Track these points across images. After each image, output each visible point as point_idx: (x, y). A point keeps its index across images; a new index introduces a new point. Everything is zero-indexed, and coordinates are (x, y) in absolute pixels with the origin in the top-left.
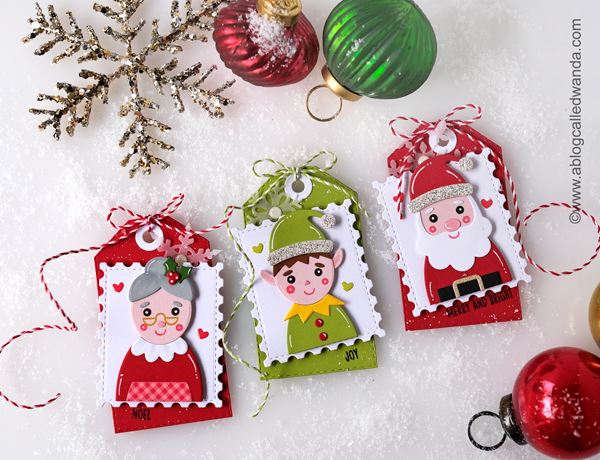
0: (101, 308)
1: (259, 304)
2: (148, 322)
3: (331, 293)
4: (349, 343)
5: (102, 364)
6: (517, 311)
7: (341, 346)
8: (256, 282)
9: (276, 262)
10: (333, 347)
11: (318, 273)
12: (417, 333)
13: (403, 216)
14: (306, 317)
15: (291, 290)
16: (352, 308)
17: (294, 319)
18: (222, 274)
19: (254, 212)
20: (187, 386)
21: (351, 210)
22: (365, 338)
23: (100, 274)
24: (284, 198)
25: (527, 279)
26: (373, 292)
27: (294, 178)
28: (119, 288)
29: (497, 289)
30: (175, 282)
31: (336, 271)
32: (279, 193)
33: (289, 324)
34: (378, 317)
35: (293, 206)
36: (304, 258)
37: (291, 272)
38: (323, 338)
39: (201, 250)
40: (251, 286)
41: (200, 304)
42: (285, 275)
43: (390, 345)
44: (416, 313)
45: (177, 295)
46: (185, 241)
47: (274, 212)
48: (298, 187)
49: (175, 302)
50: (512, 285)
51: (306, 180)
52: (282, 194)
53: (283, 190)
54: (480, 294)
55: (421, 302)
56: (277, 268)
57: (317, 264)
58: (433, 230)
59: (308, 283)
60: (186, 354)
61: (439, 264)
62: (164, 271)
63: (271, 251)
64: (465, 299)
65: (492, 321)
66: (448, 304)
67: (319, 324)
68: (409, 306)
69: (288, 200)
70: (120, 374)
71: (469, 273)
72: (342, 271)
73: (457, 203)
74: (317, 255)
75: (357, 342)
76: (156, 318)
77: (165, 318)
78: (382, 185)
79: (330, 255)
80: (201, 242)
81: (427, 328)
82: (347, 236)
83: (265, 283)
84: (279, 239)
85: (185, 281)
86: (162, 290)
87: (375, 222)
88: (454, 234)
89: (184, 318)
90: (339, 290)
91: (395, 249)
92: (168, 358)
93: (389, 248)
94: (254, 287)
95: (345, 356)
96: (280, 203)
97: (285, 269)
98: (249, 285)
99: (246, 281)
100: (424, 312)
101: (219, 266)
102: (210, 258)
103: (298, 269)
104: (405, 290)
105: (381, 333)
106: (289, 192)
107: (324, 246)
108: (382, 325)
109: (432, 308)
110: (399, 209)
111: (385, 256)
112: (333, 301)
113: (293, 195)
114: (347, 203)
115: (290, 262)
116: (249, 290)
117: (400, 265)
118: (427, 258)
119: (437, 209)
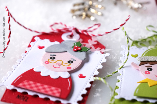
0: (26, 52)
5: (12, 71)
8: (125, 67)
14: (152, 84)
15: (147, 73)
17: (144, 84)
20: (60, 90)
23: (33, 40)
28: (41, 48)
30: (77, 51)
37: (151, 67)
39: (99, 48)
40: (122, 67)
49: (72, 59)
56: (143, 63)
60: (67, 79)
62: (73, 45)
70: (21, 75)
76: (56, 62)
77: (62, 62)
84: (149, 53)
86: (68, 52)
89: (74, 66)
97: (148, 65)
101: (107, 55)
102: (103, 52)
115: (152, 63)
116: (120, 69)
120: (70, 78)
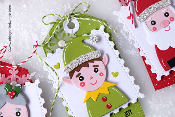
1: (66, 98)
3: (106, 80)
4: (125, 106)
7: (120, 109)
8: (61, 86)
9: (70, 70)
10: (116, 111)
11: (96, 71)
12: (162, 91)
13: (136, 26)
14: (96, 98)
15: (83, 85)
16: (121, 86)
17: (89, 101)
18: (40, 86)
19: (49, 46)
21: (105, 31)
22: (134, 101)
24: (65, 34)
26: (130, 74)
27: (68, 21)
30: (14, 97)
31: (106, 67)
32: (61, 32)
33: (87, 104)
34: (138, 87)
35: (71, 37)
36: (86, 64)
37: (80, 74)
38: (109, 107)
39: (24, 76)
40: (59, 89)
41: (31, 106)
42: (77, 76)
43: (149, 102)
44: (159, 78)
45: (16, 104)
46: (14, 73)
47: (61, 43)
48: (71, 26)
49: (16, 109)
51: (75, 21)
52: (63, 32)
53: (63, 30)
55: (160, 71)
56: (71, 74)
57: (94, 66)
58: (155, 29)
59: (92, 78)
61: (164, 47)
62: (5, 92)
63: (65, 65)
67: (105, 99)
68: (153, 76)
69: (67, 35)
72: (110, 67)
73: (164, 11)
74: (92, 61)
75: (129, 104)
78: (119, 12)
79: (100, 59)
80: (22, 71)
81: (167, 86)
82: (107, 46)
83: (66, 84)
84: (68, 57)
85: (20, 95)
86: (7, 103)
87: (121, 35)
88: (167, 28)
89: (24, 116)
90: (111, 78)
91: (136, 46)
93: (133, 47)
94: (61, 89)
95: (124, 115)
96: (63, 37)
97: (76, 73)
98: (57, 88)
99: (55, 86)
100: (163, 77)
101: (37, 82)
102: (30, 79)
103: (83, 71)
104: (149, 67)
105: (142, 96)
106: (67, 30)
107: (95, 55)
108: (141, 91)
109: (167, 73)
110: (133, 23)
111: (132, 53)
112: (109, 85)
113: (70, 31)
114: (102, 28)
115: (78, 68)
116: (58, 91)
117: (142, 54)
118: (156, 46)
119: (154, 17)
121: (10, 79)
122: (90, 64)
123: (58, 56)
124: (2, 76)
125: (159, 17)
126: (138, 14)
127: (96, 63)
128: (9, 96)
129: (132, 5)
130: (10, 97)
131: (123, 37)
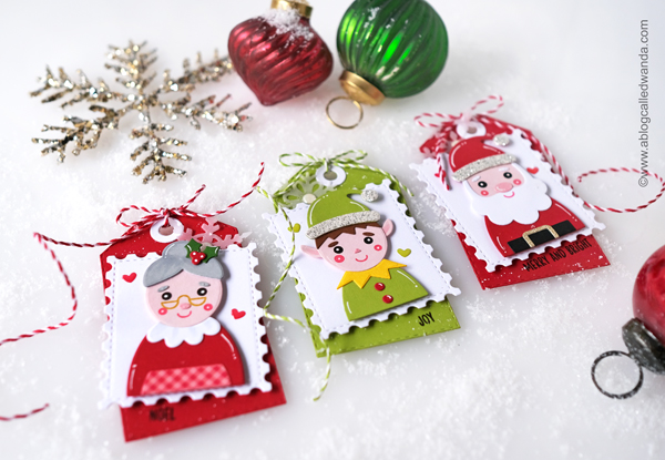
0: (108, 300)
1: (302, 278)
2: (167, 305)
4: (420, 305)
5: (107, 359)
6: (601, 257)
7: (411, 310)
8: (296, 259)
9: (318, 235)
10: (402, 311)
11: (368, 240)
12: (497, 291)
13: (449, 187)
14: (363, 282)
15: (340, 260)
16: (415, 271)
17: (348, 286)
18: (254, 254)
19: (284, 199)
20: (223, 369)
21: (392, 187)
22: (438, 298)
23: (106, 267)
24: (317, 186)
25: (601, 227)
26: (434, 255)
27: (325, 168)
28: (130, 278)
29: (572, 238)
30: (200, 262)
31: (389, 238)
32: (311, 182)
33: (344, 291)
34: (448, 277)
36: (350, 229)
37: (337, 243)
38: (387, 300)
39: (228, 236)
40: (292, 263)
41: (231, 284)
42: (330, 246)
43: (468, 307)
44: (490, 268)
45: (203, 275)
46: (209, 231)
47: (308, 198)
48: (330, 176)
49: (200, 283)
50: (586, 233)
51: (338, 170)
52: (313, 183)
53: (314, 179)
54: (556, 245)
55: (493, 257)
56: (320, 241)
57: (365, 234)
58: (485, 194)
59: (358, 251)
60: (219, 334)
61: (501, 220)
62: (186, 253)
63: (310, 226)
64: (540, 251)
65: (577, 269)
66: (523, 257)
67: (380, 287)
68: (479, 266)
69: (321, 187)
70: (134, 362)
71: (537, 224)
72: (394, 239)
73: (503, 169)
74: (363, 225)
75: (430, 303)
76: (178, 301)
77: (190, 300)
78: (419, 166)
80: (226, 230)
81: (506, 284)
82: (393, 209)
84: (317, 215)
86: (185, 271)
87: (419, 201)
88: (510, 194)
89: (213, 297)
90: (396, 257)
91: (448, 216)
92: (194, 340)
93: (442, 219)
94: (296, 264)
95: (417, 321)
96: (313, 190)
97: (329, 241)
98: (288, 262)
99: (286, 259)
100: (499, 268)
101: (252, 246)
102: (239, 242)
103: (343, 239)
104: (470, 251)
105: (456, 292)
106: (321, 180)
108: (453, 283)
109: (507, 262)
110: (443, 182)
111: (439, 227)
113: (327, 183)
114: (387, 183)
115: (335, 233)
116: (289, 267)
117: (458, 229)
118: (486, 217)
119: (484, 177)
120: (223, 329)
121: (201, 239)
122: (357, 229)
123: (300, 213)
124: (185, 231)
125: (494, 177)
126: (454, 170)
127: (370, 229)
128: (190, 260)
129: (444, 159)
130: (193, 261)
131: (424, 204)
